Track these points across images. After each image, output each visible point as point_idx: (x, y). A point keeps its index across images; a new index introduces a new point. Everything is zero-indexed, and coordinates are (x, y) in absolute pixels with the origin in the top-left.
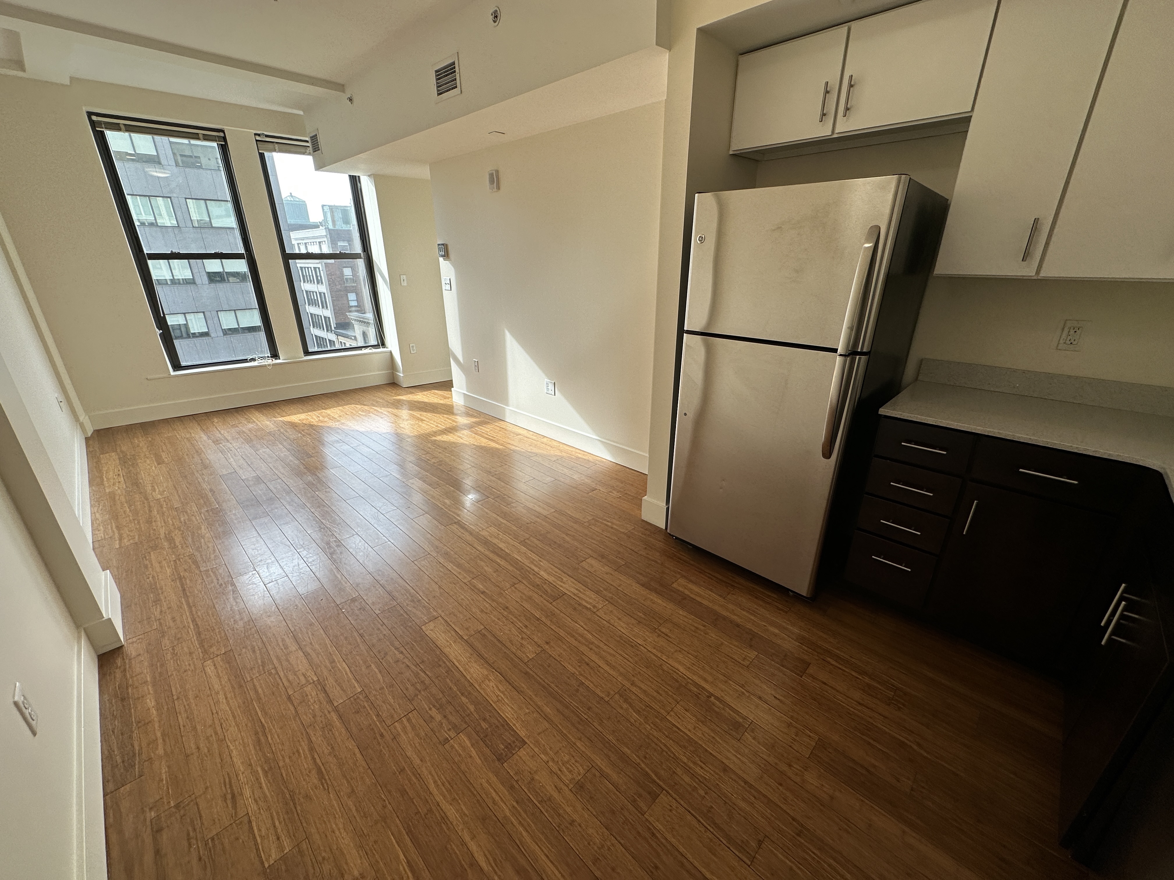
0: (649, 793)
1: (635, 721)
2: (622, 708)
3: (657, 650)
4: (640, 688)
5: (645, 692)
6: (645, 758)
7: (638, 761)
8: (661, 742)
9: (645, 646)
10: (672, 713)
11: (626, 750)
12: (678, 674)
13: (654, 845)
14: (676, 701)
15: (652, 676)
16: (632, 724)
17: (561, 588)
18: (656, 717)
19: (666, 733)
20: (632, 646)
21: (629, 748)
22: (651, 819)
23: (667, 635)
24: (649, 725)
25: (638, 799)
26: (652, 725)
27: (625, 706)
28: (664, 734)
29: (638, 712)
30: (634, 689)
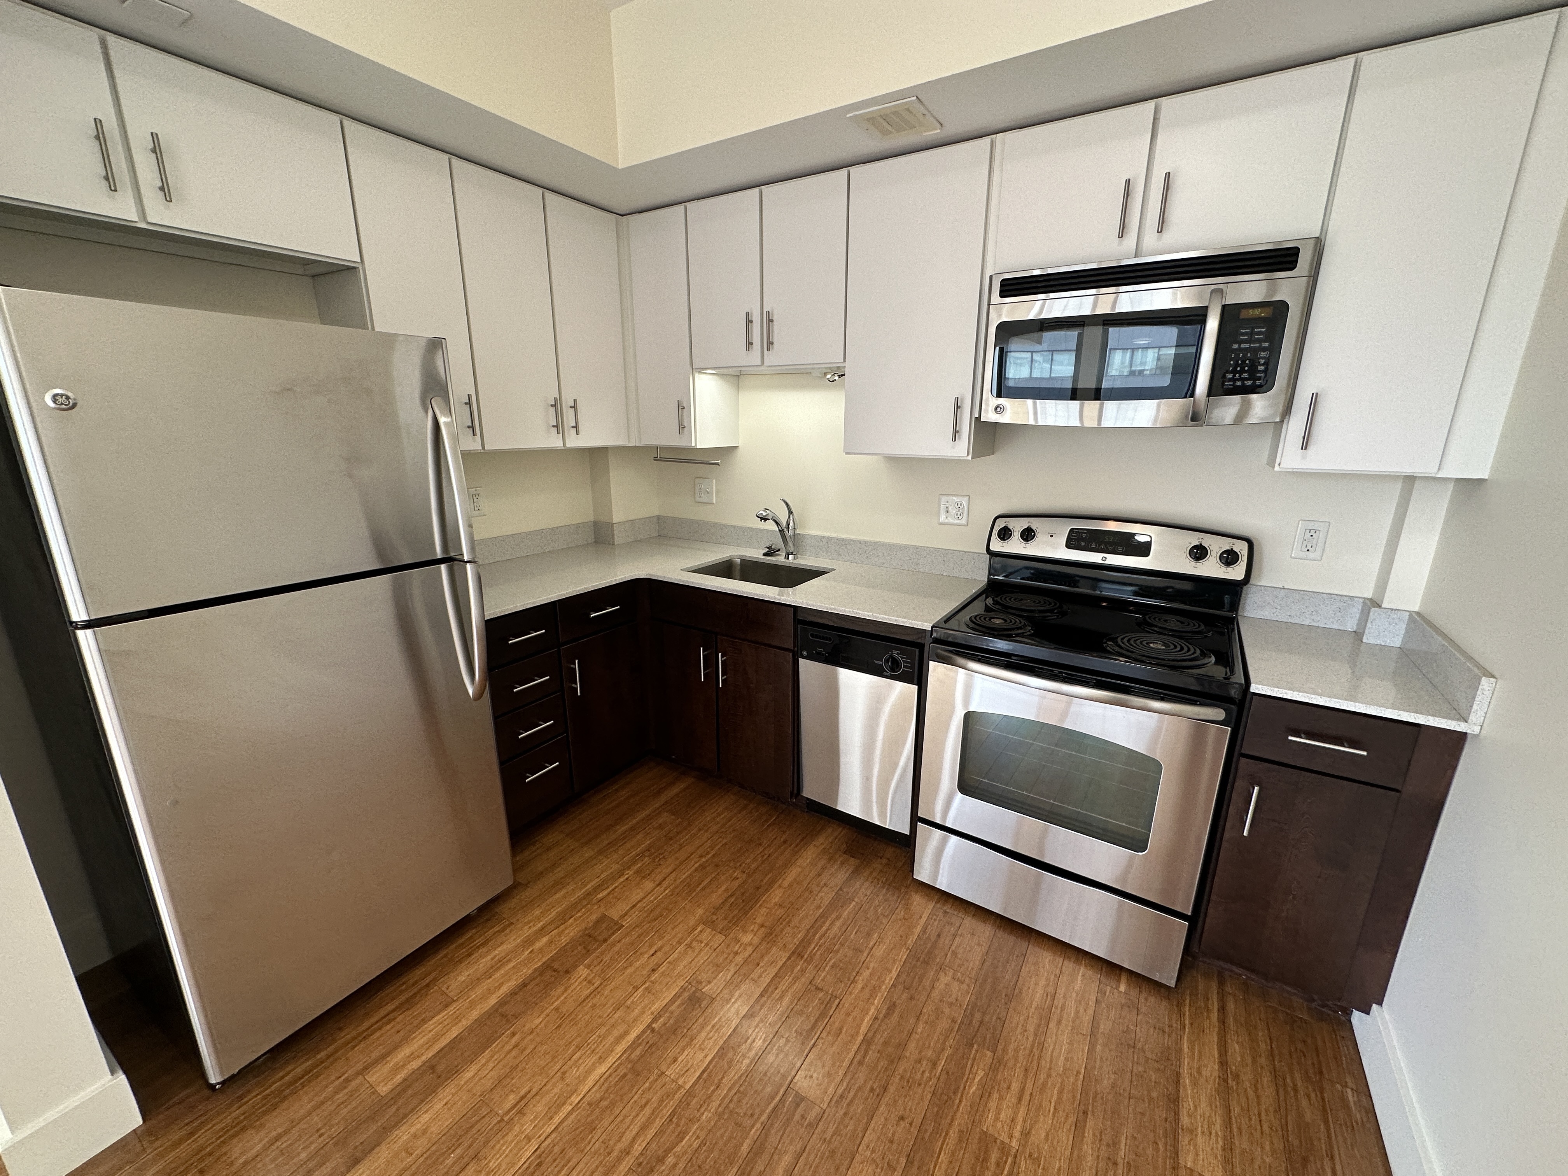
0: (798, 1105)
1: (698, 1137)
2: (675, 1165)
3: (556, 1113)
4: (634, 1139)
5: (643, 1128)
6: (752, 1115)
7: (758, 1125)
8: (727, 1094)
9: (542, 1138)
10: (680, 1082)
11: (745, 1148)
12: (610, 1075)
13: (852, 1094)
14: (659, 1076)
15: (612, 1118)
16: (703, 1143)
18: (688, 1104)
19: (712, 1088)
20: (539, 1165)
21: (741, 1145)
22: (827, 1099)
23: (522, 1098)
24: (703, 1114)
25: (808, 1119)
26: (702, 1110)
27: (670, 1160)
28: (713, 1091)
29: (681, 1136)
30: (638, 1148)
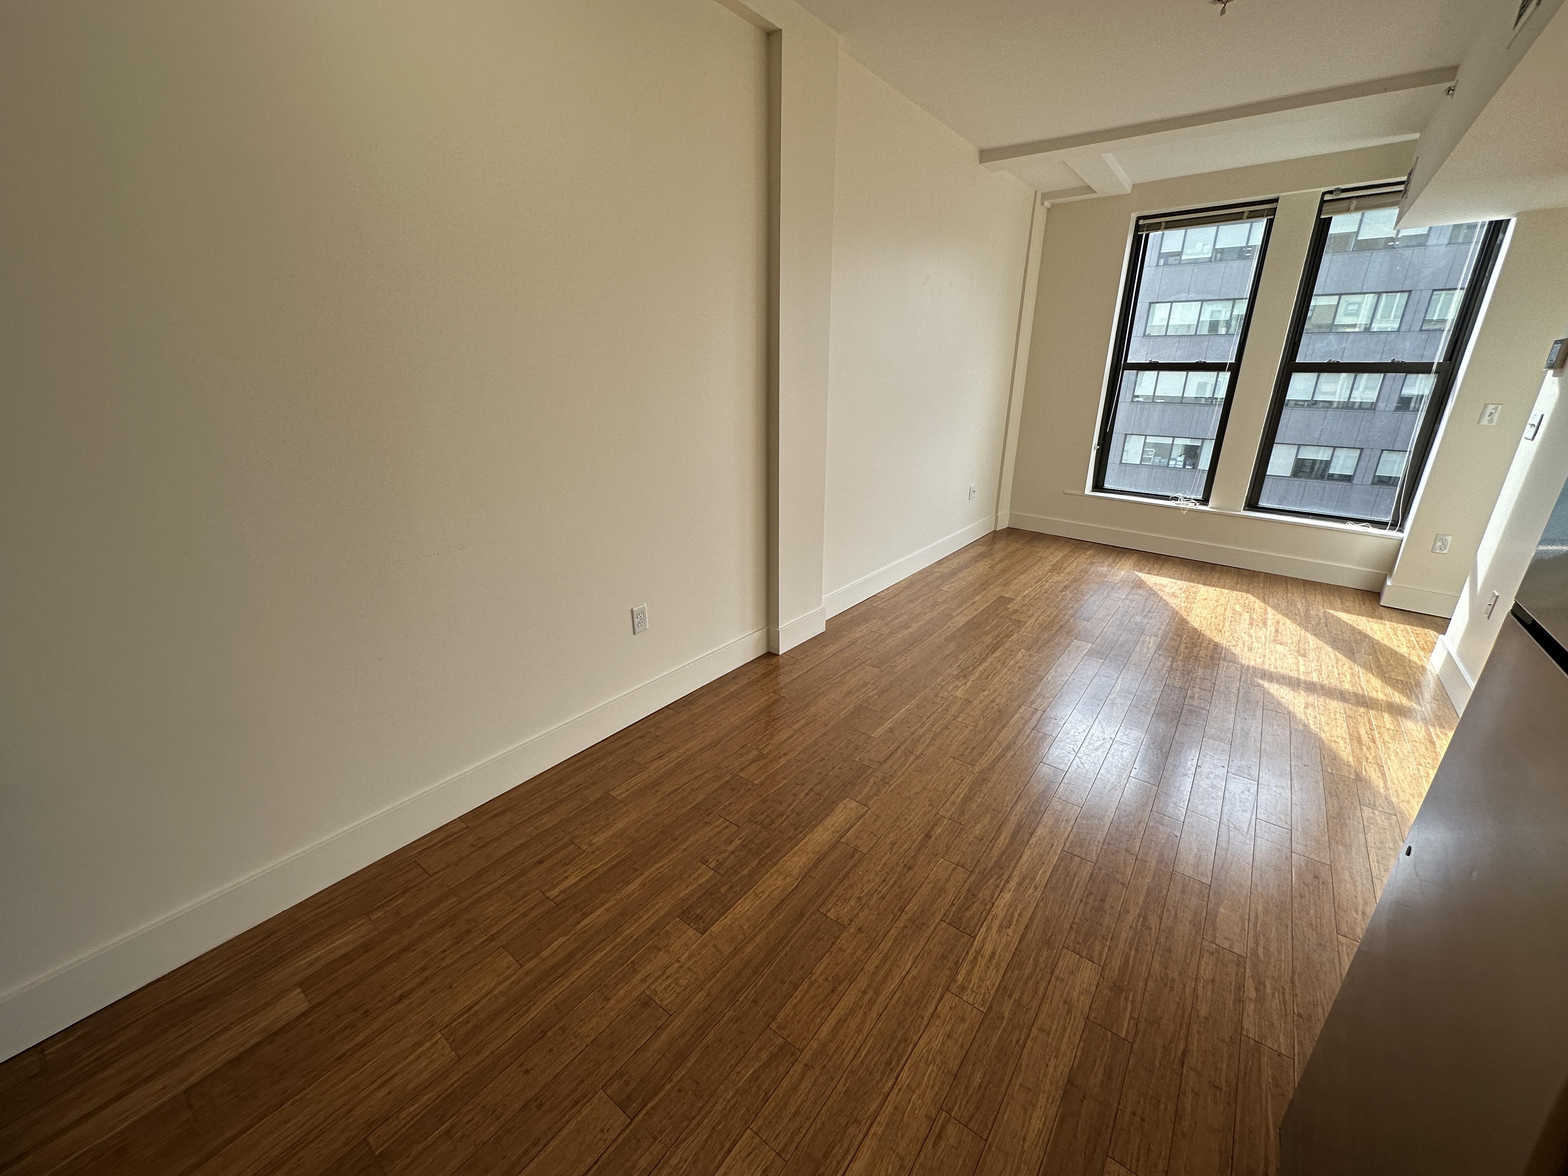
0: (628, 1097)
1: (738, 1073)
2: (760, 1050)
3: (893, 1114)
4: (801, 1079)
5: (795, 1088)
6: (680, 1091)
7: (675, 1080)
8: (705, 1116)
9: (896, 1090)
10: (757, 1140)
11: (692, 1059)
12: (844, 1157)
13: (566, 1103)
14: (782, 1150)
15: (829, 1103)
16: (733, 1068)
17: (983, 929)
18: (748, 1110)
19: (720, 1127)
20: (889, 1063)
21: (693, 1065)
22: (595, 1100)
24: (732, 1097)
25: (623, 1081)
26: (732, 1102)
27: (765, 1055)
28: (718, 1124)
29: (755, 1077)
30: (798, 1069)
